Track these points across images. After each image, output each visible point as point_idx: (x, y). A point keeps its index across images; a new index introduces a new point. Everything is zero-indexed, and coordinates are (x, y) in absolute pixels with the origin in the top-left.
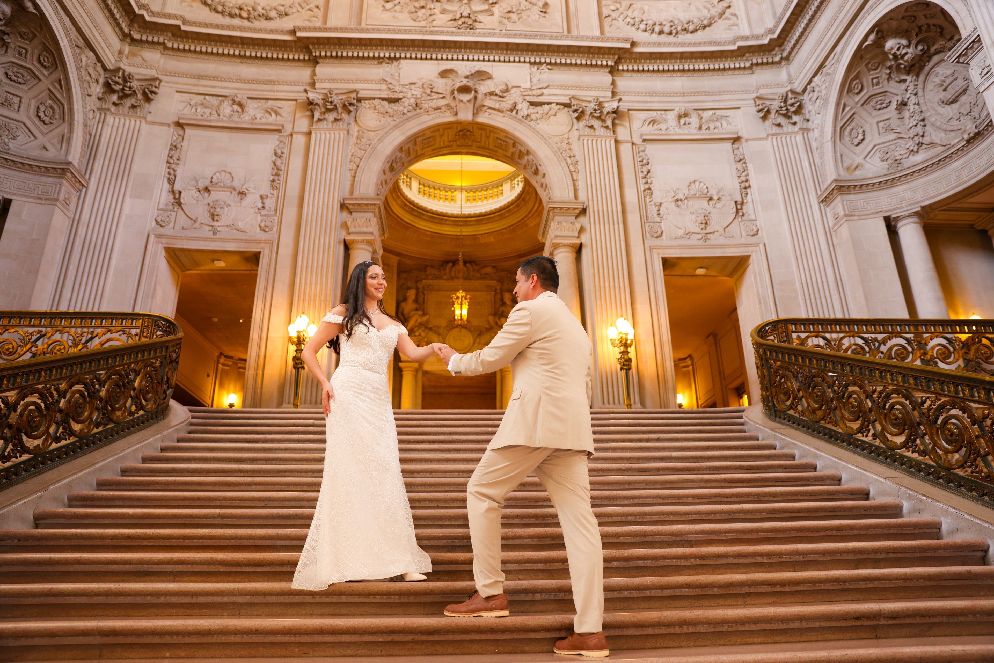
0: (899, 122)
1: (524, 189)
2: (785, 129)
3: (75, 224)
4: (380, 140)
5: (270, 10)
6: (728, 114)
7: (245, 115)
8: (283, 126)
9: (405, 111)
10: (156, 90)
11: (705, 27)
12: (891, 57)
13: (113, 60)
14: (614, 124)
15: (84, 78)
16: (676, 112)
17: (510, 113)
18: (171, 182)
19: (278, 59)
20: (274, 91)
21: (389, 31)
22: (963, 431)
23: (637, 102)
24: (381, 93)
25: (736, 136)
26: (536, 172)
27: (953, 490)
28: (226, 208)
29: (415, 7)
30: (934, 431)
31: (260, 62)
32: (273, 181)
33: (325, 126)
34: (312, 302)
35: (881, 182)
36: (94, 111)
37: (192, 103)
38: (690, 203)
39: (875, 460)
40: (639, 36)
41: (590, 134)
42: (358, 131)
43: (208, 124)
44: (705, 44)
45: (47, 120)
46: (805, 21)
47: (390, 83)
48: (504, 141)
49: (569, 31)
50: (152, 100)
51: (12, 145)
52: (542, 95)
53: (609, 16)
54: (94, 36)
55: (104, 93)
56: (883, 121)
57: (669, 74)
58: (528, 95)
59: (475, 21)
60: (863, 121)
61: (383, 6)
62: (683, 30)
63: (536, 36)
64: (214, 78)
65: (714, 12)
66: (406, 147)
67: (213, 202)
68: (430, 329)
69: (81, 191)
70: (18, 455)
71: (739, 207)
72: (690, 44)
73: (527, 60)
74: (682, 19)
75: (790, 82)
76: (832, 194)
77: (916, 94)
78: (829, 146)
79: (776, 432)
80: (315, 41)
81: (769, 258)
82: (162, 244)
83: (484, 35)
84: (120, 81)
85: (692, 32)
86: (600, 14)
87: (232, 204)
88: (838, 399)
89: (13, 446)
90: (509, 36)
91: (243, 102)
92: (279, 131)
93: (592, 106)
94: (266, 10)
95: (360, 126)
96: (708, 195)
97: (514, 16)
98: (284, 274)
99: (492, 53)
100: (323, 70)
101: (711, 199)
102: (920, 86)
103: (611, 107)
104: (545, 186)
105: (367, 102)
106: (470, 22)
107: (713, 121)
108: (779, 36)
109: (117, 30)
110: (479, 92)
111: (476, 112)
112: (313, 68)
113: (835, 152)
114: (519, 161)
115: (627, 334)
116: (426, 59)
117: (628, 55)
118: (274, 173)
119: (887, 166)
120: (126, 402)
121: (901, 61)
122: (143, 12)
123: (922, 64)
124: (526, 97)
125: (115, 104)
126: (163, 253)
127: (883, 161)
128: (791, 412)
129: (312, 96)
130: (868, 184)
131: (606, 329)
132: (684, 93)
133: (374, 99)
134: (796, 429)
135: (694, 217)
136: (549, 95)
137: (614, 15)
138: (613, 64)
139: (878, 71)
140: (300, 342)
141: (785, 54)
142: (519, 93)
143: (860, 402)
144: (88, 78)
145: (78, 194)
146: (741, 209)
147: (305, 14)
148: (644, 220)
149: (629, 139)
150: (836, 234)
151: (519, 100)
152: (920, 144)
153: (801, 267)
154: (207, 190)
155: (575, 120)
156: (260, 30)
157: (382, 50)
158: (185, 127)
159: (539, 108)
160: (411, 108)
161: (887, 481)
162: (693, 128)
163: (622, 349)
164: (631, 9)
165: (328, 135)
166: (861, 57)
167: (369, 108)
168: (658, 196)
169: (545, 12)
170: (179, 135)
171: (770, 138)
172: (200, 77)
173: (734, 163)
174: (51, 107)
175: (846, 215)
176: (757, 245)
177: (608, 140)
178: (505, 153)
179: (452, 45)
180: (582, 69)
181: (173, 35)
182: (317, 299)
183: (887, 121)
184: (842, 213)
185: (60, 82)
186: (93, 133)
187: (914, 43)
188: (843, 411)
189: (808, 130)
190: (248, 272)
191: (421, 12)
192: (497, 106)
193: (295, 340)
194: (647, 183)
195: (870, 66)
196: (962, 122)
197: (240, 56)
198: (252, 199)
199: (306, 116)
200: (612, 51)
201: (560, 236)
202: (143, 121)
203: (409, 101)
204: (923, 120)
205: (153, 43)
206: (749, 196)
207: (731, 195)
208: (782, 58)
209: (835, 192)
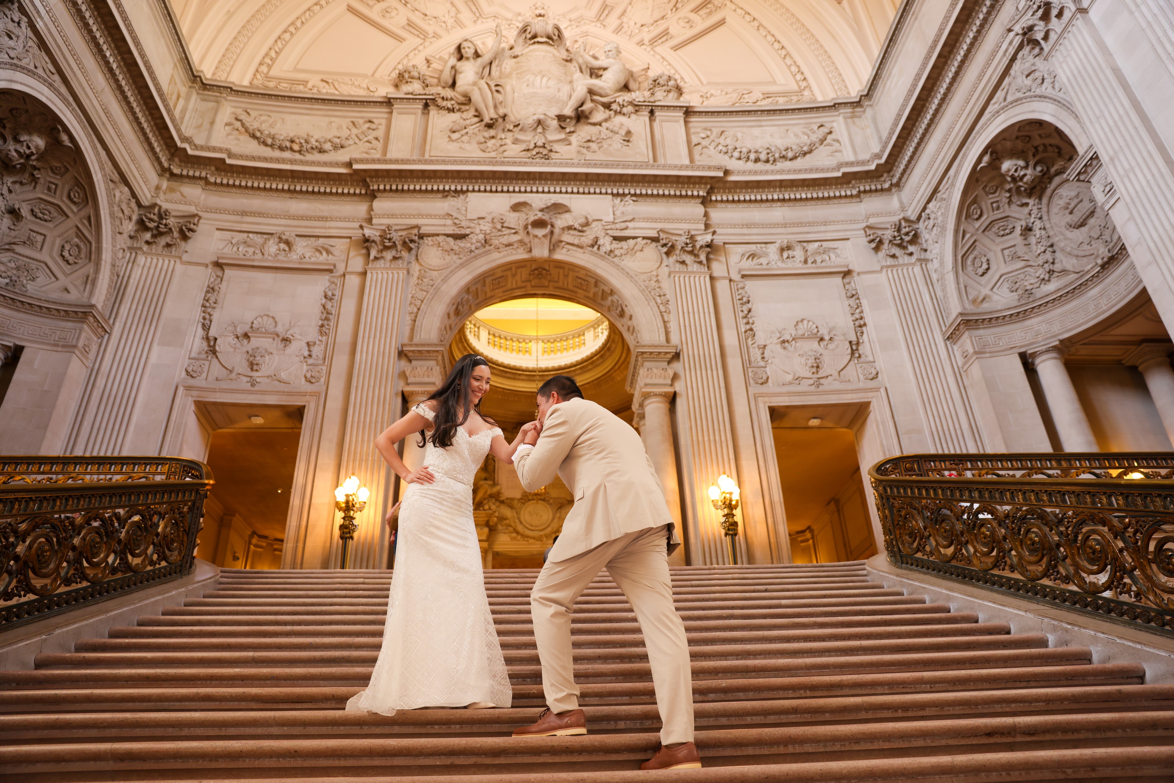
0: (1025, 249)
1: (609, 337)
2: (901, 261)
3: (93, 374)
4: (445, 280)
5: (325, 143)
6: (836, 246)
7: (292, 254)
8: (335, 266)
9: (473, 248)
10: (195, 227)
11: (805, 154)
12: (1009, 179)
13: (149, 196)
14: (708, 259)
15: (116, 214)
16: (777, 245)
17: (590, 249)
18: (206, 328)
19: (331, 193)
20: (326, 228)
21: (455, 162)
22: (1106, 547)
23: (734, 234)
24: (446, 228)
25: (846, 269)
26: (622, 314)
27: (1102, 617)
28: (267, 357)
29: (484, 137)
30: (1075, 551)
31: (312, 197)
32: (322, 326)
33: (382, 266)
34: (364, 463)
35: (1011, 315)
36: (124, 250)
37: (233, 242)
38: (798, 344)
39: (1015, 595)
40: (733, 164)
41: (681, 270)
42: (420, 270)
43: (251, 263)
44: (806, 171)
45: (71, 259)
46: (914, 145)
47: (456, 218)
48: (585, 280)
49: (655, 159)
50: (189, 238)
51: (31, 288)
52: (626, 228)
53: (699, 144)
54: (131, 170)
55: (137, 231)
56: (1009, 248)
57: (768, 204)
58: (611, 229)
59: (551, 151)
60: (986, 249)
61: (449, 137)
62: (781, 157)
63: (618, 165)
64: (260, 214)
65: (814, 138)
66: (474, 288)
67: (253, 349)
68: (502, 502)
69: (103, 337)
70: (22, 593)
71: (854, 348)
72: (789, 172)
73: (609, 191)
74: (779, 146)
75: (903, 209)
76: (958, 330)
77: (1040, 218)
78: (950, 277)
79: (903, 577)
80: (373, 174)
81: (892, 404)
82: (192, 397)
83: (561, 165)
84: (155, 218)
85: (791, 160)
86: (689, 142)
87: (275, 352)
88: (968, 531)
89: (18, 582)
90: (588, 165)
91: (291, 239)
92: (331, 271)
93: (683, 239)
94: (320, 142)
95: (421, 265)
96: (819, 335)
97: (593, 146)
98: (331, 431)
99: (569, 184)
100: (380, 205)
101: (822, 339)
102: (1044, 209)
103: (705, 241)
104: (632, 330)
105: (430, 239)
106: (545, 152)
107: (819, 253)
108: (887, 161)
109: (156, 164)
110: (556, 226)
111: (554, 247)
112: (369, 203)
113: (958, 283)
114: (603, 303)
115: (731, 494)
116: (496, 191)
117: (721, 185)
118: (323, 317)
119: (1017, 297)
120: (147, 549)
121: (1021, 184)
122: (186, 146)
123: (1044, 186)
124: (609, 232)
125: (148, 243)
126: (193, 407)
127: (1012, 291)
128: (919, 555)
129: (368, 232)
130: (998, 318)
131: (707, 490)
132: (785, 224)
133: (438, 235)
134: (925, 574)
135: (803, 360)
136: (635, 229)
137: (704, 143)
138: (705, 194)
139: (997, 194)
140: (348, 507)
141: (895, 181)
142: (600, 227)
143: (993, 532)
144: (121, 215)
145: (100, 341)
146: (857, 350)
147: (363, 146)
148: (747, 364)
149: (727, 275)
150: (967, 375)
151: (601, 234)
152: (1051, 272)
153: (929, 413)
154: (246, 336)
155: (664, 256)
156: (313, 163)
157: (448, 182)
158: (224, 267)
159: (624, 244)
160: (479, 244)
161: (1028, 614)
162: (798, 261)
163: (726, 511)
164: (723, 137)
165: (386, 275)
166: (977, 180)
167: (432, 245)
168: (761, 338)
169: (628, 141)
170: (218, 276)
171: (885, 270)
172: (244, 213)
173: (846, 299)
174: (78, 246)
175: (976, 353)
176: (877, 389)
177: (703, 276)
178: (587, 294)
179: (526, 176)
180: (670, 201)
181: (217, 169)
182: (370, 458)
183: (1013, 249)
184: (971, 351)
185: (89, 219)
186: (122, 274)
187: (1031, 163)
188: (975, 544)
189: (926, 260)
190: (290, 431)
191: (491, 143)
192: (576, 242)
193: (343, 505)
194: (748, 323)
195: (987, 189)
196: (1094, 246)
197: (289, 191)
198: (298, 346)
199: (360, 255)
200: (704, 181)
201: (650, 385)
202: (178, 261)
203: (476, 238)
204: (1052, 246)
205: (194, 177)
206: (865, 336)
207: (844, 335)
208: (891, 184)
209: (962, 327)
